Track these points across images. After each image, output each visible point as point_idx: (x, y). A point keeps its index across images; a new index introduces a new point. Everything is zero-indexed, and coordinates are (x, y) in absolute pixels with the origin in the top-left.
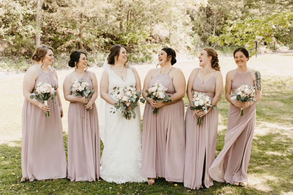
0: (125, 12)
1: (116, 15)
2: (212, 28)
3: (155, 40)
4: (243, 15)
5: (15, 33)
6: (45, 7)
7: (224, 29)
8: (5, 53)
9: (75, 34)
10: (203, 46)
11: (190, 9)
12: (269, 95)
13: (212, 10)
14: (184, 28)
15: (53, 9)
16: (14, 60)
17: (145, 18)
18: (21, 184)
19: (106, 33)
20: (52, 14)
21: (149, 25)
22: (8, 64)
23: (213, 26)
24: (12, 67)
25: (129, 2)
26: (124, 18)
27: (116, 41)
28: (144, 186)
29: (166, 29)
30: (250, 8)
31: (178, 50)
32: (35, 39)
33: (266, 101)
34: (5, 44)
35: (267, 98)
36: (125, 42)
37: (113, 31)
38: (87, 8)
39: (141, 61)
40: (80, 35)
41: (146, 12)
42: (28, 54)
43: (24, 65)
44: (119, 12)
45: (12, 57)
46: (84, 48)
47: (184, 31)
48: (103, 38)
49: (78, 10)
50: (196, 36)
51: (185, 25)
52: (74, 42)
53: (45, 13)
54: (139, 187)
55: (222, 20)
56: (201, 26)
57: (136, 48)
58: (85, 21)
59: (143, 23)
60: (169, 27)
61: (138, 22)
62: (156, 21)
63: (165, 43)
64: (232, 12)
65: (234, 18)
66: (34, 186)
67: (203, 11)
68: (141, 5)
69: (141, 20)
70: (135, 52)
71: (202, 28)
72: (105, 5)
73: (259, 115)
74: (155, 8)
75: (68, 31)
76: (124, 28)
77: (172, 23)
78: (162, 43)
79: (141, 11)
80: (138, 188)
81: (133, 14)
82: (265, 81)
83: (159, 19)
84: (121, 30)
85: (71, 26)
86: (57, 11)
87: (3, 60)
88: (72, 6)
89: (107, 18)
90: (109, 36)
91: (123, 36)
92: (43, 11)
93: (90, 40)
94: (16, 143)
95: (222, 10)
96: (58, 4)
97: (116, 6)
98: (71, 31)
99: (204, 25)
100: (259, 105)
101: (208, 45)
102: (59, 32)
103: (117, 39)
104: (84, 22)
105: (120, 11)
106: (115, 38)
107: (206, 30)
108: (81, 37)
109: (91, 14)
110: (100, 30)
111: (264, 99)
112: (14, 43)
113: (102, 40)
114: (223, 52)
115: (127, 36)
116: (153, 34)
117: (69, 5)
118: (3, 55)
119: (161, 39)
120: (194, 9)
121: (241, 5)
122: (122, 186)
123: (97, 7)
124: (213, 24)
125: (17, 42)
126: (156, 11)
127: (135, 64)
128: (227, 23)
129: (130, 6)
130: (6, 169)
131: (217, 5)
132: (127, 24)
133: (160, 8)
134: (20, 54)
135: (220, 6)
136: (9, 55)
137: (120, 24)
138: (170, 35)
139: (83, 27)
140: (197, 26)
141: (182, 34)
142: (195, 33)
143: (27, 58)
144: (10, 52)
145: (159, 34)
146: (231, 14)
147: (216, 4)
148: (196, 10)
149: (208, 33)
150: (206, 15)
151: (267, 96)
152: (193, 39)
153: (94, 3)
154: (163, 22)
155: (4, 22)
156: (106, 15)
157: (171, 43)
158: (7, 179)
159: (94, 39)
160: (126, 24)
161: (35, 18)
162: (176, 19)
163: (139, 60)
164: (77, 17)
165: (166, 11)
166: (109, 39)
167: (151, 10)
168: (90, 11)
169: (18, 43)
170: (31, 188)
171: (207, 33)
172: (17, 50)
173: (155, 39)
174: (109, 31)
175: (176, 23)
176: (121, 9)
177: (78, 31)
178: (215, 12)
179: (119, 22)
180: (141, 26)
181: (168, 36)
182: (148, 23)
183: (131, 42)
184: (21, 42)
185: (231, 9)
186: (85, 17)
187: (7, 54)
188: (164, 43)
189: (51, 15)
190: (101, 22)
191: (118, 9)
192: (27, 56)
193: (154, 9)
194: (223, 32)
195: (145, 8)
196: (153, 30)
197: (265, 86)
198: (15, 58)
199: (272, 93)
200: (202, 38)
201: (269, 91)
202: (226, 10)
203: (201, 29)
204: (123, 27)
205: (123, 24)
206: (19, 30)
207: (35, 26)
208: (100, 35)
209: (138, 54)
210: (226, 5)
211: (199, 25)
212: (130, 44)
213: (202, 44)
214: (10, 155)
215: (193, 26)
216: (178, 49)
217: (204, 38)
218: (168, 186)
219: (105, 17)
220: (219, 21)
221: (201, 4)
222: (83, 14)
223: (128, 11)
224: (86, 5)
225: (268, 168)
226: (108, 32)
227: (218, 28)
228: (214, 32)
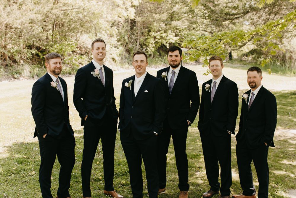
0: (50, 23)
1: (43, 26)
2: (136, 40)
4: (166, 28)
7: (147, 41)
10: (128, 58)
11: (115, 21)
13: (136, 22)
14: (109, 40)
17: (72, 29)
19: (32, 44)
23: (137, 38)
27: (42, 53)
30: (172, 20)
37: (39, 43)
39: (68, 73)
44: (45, 23)
46: (9, 60)
47: (109, 42)
48: (29, 50)
50: (121, 48)
51: (110, 37)
55: (146, 32)
56: (126, 37)
64: (155, 24)
65: (157, 30)
67: (127, 23)
71: (127, 40)
76: (50, 39)
81: (59, 25)
84: (47, 42)
90: (34, 48)
91: (50, 48)
95: (146, 22)
99: (129, 37)
103: (43, 51)
104: (9, 33)
106: (41, 49)
107: (130, 42)
108: (6, 48)
110: (26, 42)
115: (54, 48)
120: (119, 21)
121: (165, 17)
124: (137, 36)
128: (150, 35)
131: (141, 17)
132: (53, 36)
137: (46, 36)
140: (122, 38)
142: (120, 45)
145: (84, 45)
146: (155, 26)
148: (121, 22)
149: (133, 44)
150: (130, 27)
152: (118, 51)
159: (20, 51)
163: (66, 72)
166: (35, 51)
171: (131, 45)
176: (47, 20)
178: (139, 24)
179: (45, 33)
180: (67, 38)
185: (154, 21)
186: (10, 27)
190: (27, 33)
191: (44, 20)
194: (147, 44)
196: (78, 41)
200: (127, 50)
202: (149, 22)
203: (125, 41)
208: (26, 46)
209: (65, 65)
210: (150, 17)
213: (127, 55)
215: (118, 37)
217: (129, 50)
220: (143, 32)
221: (128, 16)
222: (8, 25)
223: (53, 22)
226: (34, 43)
227: (142, 39)
228: (138, 44)
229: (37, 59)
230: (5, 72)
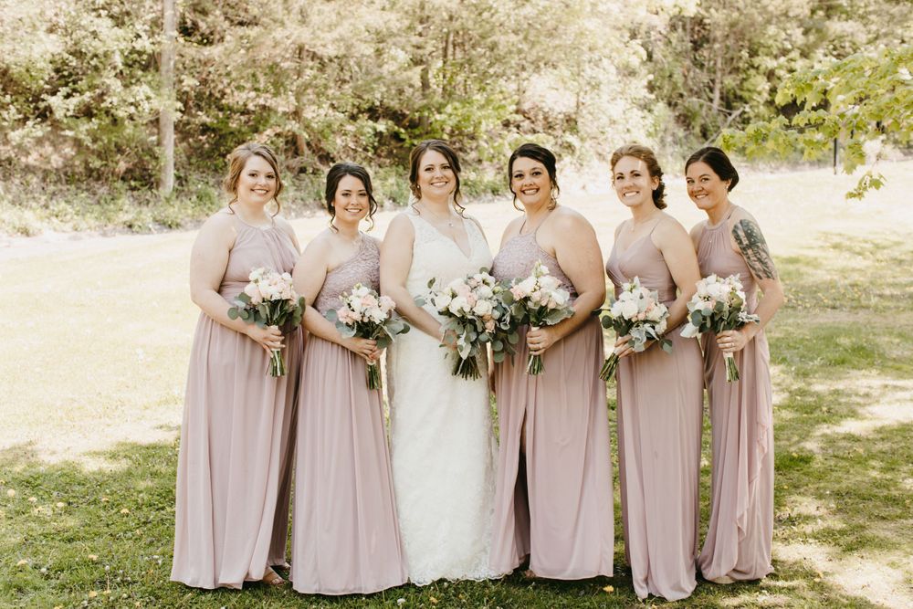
0: (436, 39)
1: (409, 49)
2: (711, 84)
3: (533, 126)
4: (808, 40)
5: (95, 111)
6: (186, 29)
7: (746, 85)
8: (66, 174)
9: (281, 109)
10: (684, 140)
11: (641, 24)
12: (895, 293)
13: (708, 27)
14: (622, 85)
15: (212, 33)
16: (95, 194)
17: (499, 55)
18: (118, 589)
19: (378, 103)
20: (208, 48)
21: (513, 77)
22: (78, 209)
23: (713, 77)
24: (88, 215)
25: (449, 5)
26: (432, 57)
27: (409, 130)
28: (508, 592)
29: (566, 89)
30: (828, 17)
31: (605, 153)
32: (159, 129)
33: (888, 313)
34: (67, 144)
35: (891, 304)
36: (440, 131)
37: (400, 100)
38: (318, 29)
39: (490, 191)
40: (296, 114)
41: (502, 37)
42: (137, 173)
43: (126, 208)
44: (417, 37)
45: (88, 184)
46: (310, 152)
47: (622, 93)
48: (371, 123)
49: (291, 34)
50: (661, 107)
51: (624, 75)
52: (278, 135)
53: (189, 47)
54: (491, 598)
55: (741, 58)
56: (675, 76)
57: (472, 149)
58: (312, 69)
59: (495, 73)
60: (576, 84)
61: (478, 69)
62: (532, 63)
63: (564, 132)
64: (772, 30)
65: (779, 49)
66: (157, 598)
67: (680, 30)
68: (486, 15)
69: (488, 62)
70: (470, 162)
71: (679, 85)
72: (374, 18)
73: (868, 356)
74: (529, 24)
75: (262, 102)
76: (435, 87)
77: (583, 71)
78: (555, 133)
79: (487, 33)
80: (487, 601)
81: (463, 44)
82: (884, 248)
83: (543, 58)
84: (424, 96)
85: (269, 84)
86: (225, 40)
87: (59, 196)
88: (271, 22)
89: (382, 57)
90: (388, 115)
91: (434, 115)
92: (181, 40)
93: (329, 126)
94: (102, 459)
95: (741, 25)
96: (226, 18)
97: (407, 19)
98: (269, 101)
99: (686, 74)
100: (865, 326)
101: (697, 137)
102: (231, 105)
103: (413, 125)
104: (308, 72)
105: (420, 35)
106: (407, 119)
107: (691, 90)
108: (299, 118)
109: (329, 46)
110: (360, 97)
111: (880, 307)
112: (95, 141)
113: (367, 125)
114: (745, 158)
115: (445, 113)
116: (526, 107)
117: (264, 19)
118: (59, 180)
119: (550, 120)
120: (654, 23)
121: (802, 8)
122: (438, 593)
123: (351, 24)
124: (715, 72)
125: (104, 138)
126: (533, 32)
127: (470, 202)
128: (756, 65)
129: (451, 18)
130: (70, 540)
131: (725, 11)
132: (444, 77)
133: (546, 22)
134: (113, 174)
135: (735, 15)
136: (79, 180)
137: (422, 78)
138: (578, 107)
139: (307, 86)
140: (663, 77)
141: (616, 104)
142: (658, 101)
143: (136, 187)
144: (81, 169)
145: (544, 105)
146: (770, 37)
147: (722, 6)
148: (658, 29)
149: (699, 98)
150: (691, 42)
151: (892, 296)
152: (650, 120)
153: (339, 13)
154: (555, 67)
155: (64, 76)
156: (377, 50)
157: (582, 133)
158: (74, 572)
159: (341, 125)
160: (441, 76)
161: (156, 62)
162: (597, 58)
163: (482, 187)
164: (288, 56)
165: (566, 34)
166: (387, 124)
167: (519, 30)
168: (329, 36)
169: (106, 141)
170: (147, 603)
171: (694, 99)
172: (104, 162)
173: (533, 122)
174: (388, 98)
175: (597, 69)
176: (424, 28)
177: (292, 99)
178: (718, 34)
179: (419, 69)
180: (488, 82)
181: (572, 111)
182: (508, 72)
183: (457, 131)
184: (114, 139)
185: (769, 22)
186: (311, 55)
187: (73, 175)
188: (559, 133)
189: (207, 51)
190: (361, 70)
191: (415, 29)
192: (133, 183)
193: (526, 26)
194: (746, 95)
195: (498, 24)
196: (524, 92)
197: (883, 264)
198: (98, 189)
199: (906, 286)
200: (680, 115)
201: (896, 281)
202: (752, 25)
203: (675, 87)
204: (431, 85)
205: (430, 76)
206: (109, 100)
207: (157, 88)
208: (360, 112)
209: (480, 167)
210: (754, 11)
211: (668, 74)
212: (454, 139)
213: (681, 133)
214: (83, 498)
215: (651, 77)
216: (604, 150)
217: (686, 116)
218: (582, 593)
219: (373, 55)
220: (732, 59)
221: (675, 6)
222: (307, 47)
223: (445, 36)
224: (314, 19)
225: (904, 532)
226: (385, 100)
227: (730, 82)
228: (716, 95)
229: (396, 148)
230: (296, 190)
